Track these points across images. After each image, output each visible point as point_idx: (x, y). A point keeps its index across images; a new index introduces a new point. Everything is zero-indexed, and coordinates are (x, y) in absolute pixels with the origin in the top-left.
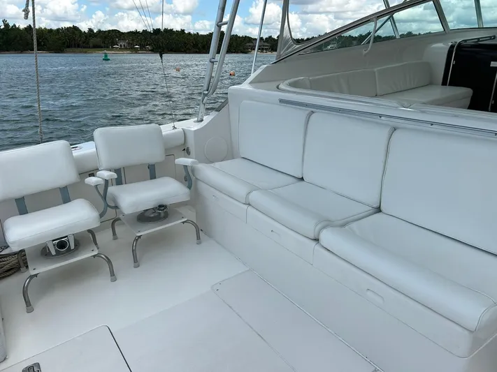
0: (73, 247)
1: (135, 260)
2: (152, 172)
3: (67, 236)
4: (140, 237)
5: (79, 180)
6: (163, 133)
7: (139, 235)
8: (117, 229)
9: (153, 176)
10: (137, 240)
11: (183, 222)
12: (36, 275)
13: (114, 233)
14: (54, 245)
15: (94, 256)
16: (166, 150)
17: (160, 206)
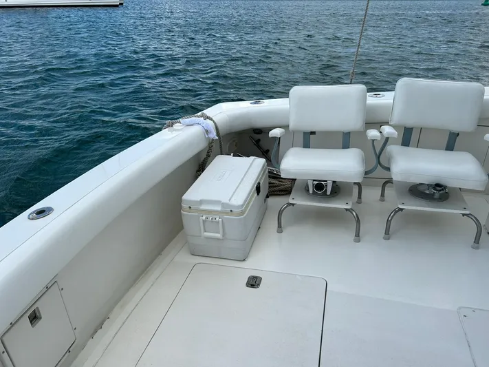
0: (328, 193)
1: (387, 232)
2: (452, 142)
3: (326, 181)
4: (402, 210)
5: (362, 130)
6: (485, 97)
7: (401, 207)
8: (387, 192)
9: (450, 147)
10: (396, 212)
11: (464, 215)
12: (293, 205)
13: (383, 195)
14: (313, 185)
15: (347, 210)
16: (480, 119)
17: (438, 185)
